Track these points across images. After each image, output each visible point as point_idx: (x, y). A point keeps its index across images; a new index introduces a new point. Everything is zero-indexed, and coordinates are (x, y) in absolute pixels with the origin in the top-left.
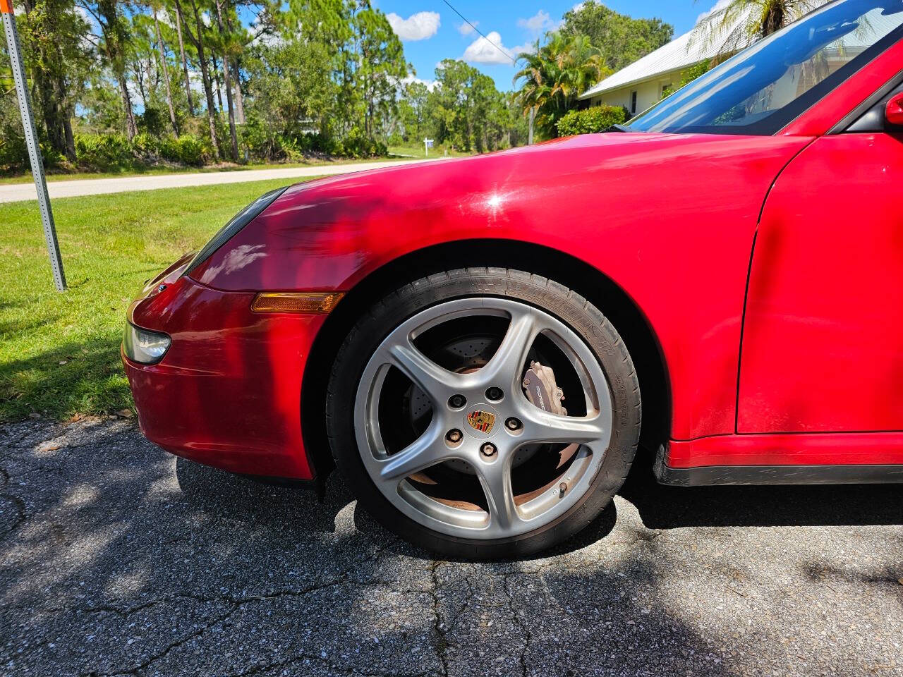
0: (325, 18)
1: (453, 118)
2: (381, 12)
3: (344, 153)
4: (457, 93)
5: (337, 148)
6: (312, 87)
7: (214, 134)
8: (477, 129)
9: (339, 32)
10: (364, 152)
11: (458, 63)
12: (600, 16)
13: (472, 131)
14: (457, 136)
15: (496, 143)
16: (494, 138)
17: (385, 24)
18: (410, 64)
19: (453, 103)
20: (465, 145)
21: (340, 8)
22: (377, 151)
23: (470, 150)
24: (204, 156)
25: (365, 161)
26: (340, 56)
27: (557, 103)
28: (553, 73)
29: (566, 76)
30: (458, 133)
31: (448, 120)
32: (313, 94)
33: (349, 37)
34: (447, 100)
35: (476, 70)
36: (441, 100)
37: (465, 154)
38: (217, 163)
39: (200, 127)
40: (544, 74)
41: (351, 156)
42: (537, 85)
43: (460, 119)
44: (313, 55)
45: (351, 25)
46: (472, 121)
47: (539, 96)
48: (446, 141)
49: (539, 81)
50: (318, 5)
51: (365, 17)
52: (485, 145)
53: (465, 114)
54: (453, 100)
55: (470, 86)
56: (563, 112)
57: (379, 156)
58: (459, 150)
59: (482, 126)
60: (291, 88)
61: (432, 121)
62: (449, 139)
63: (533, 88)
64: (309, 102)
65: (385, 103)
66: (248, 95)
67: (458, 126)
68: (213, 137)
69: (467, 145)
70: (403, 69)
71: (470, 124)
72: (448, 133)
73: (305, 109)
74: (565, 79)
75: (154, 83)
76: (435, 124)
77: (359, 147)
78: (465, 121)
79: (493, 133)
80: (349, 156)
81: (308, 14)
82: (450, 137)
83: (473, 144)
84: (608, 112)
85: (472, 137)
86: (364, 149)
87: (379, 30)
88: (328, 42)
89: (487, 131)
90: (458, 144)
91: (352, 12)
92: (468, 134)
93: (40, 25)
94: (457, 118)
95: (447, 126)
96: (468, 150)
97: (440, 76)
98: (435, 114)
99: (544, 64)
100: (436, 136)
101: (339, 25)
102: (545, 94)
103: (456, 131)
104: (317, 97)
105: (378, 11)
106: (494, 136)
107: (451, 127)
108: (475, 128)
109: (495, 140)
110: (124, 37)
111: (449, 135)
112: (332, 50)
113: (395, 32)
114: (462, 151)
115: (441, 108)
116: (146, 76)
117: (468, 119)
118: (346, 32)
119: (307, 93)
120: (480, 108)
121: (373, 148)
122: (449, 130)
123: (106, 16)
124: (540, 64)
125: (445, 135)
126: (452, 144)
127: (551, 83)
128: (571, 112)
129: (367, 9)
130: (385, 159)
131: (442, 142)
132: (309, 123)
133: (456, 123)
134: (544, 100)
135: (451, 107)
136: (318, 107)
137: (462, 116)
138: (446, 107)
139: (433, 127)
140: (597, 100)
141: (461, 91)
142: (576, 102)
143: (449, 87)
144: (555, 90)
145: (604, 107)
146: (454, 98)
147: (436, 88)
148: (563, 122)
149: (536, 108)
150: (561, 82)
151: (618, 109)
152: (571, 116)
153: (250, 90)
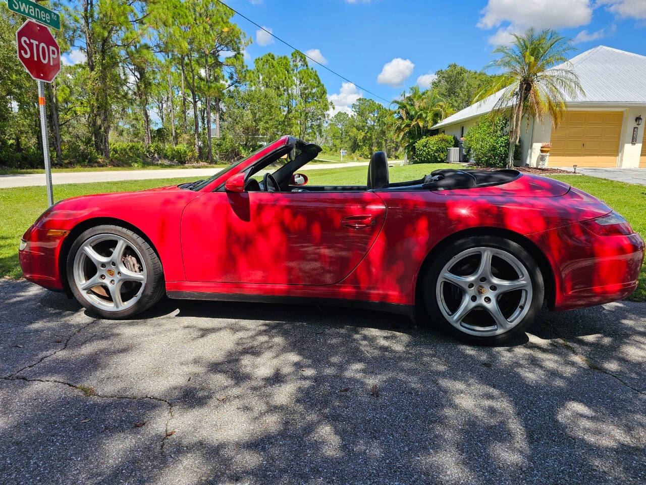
0: (277, 73)
1: (362, 136)
2: (314, 70)
4: (366, 120)
6: (264, 116)
7: (197, 144)
8: (380, 144)
9: (285, 82)
11: (368, 101)
12: (460, 73)
13: (376, 145)
14: (364, 148)
15: (394, 153)
16: (393, 150)
17: (316, 77)
18: (331, 102)
21: (288, 67)
24: (189, 158)
26: (285, 96)
27: (416, 131)
28: (413, 113)
29: (421, 115)
30: (366, 147)
31: (359, 138)
32: (264, 121)
33: (292, 85)
34: (359, 125)
35: (380, 105)
36: (355, 124)
38: (196, 162)
39: (189, 140)
40: (407, 113)
42: (403, 119)
44: (266, 96)
45: (294, 78)
46: (376, 139)
47: (403, 126)
48: (356, 152)
49: (404, 117)
50: (273, 65)
51: (303, 73)
53: (371, 134)
54: (364, 125)
55: (376, 115)
56: (420, 137)
59: (384, 142)
60: (251, 117)
61: (348, 138)
62: (359, 150)
63: (400, 121)
64: (261, 125)
65: (313, 126)
66: (223, 120)
67: (366, 141)
68: (196, 147)
70: (326, 105)
71: (375, 141)
72: (359, 146)
73: (259, 129)
74: (420, 117)
75: (169, 110)
76: (350, 139)
78: (371, 138)
79: (392, 146)
81: (266, 71)
84: (443, 140)
85: (376, 149)
87: (311, 81)
88: (278, 88)
89: (387, 145)
90: (366, 153)
91: (296, 69)
92: (373, 147)
93: (97, 80)
94: (366, 137)
95: (358, 141)
97: (355, 108)
98: (350, 133)
99: (408, 107)
100: (350, 148)
101: (286, 78)
102: (408, 125)
103: (364, 144)
104: (267, 123)
105: (312, 69)
107: (361, 142)
108: (378, 143)
110: (148, 84)
112: (279, 93)
113: (322, 82)
115: (355, 130)
116: (165, 106)
117: (373, 137)
118: (289, 81)
119: (260, 120)
120: (381, 130)
122: (359, 144)
123: (139, 72)
124: (405, 107)
125: (356, 147)
126: (361, 153)
127: (411, 118)
128: (425, 137)
129: (305, 68)
131: (354, 152)
132: (262, 138)
133: (365, 139)
134: (407, 129)
135: (362, 130)
136: (267, 129)
137: (369, 134)
138: (358, 129)
139: (349, 142)
140: (442, 130)
141: (370, 119)
142: (429, 131)
143: (361, 116)
144: (414, 123)
145: (441, 136)
146: (365, 124)
147: (352, 116)
148: (419, 144)
149: (402, 134)
150: (418, 118)
151: (449, 137)
152: (424, 140)
153: (225, 117)
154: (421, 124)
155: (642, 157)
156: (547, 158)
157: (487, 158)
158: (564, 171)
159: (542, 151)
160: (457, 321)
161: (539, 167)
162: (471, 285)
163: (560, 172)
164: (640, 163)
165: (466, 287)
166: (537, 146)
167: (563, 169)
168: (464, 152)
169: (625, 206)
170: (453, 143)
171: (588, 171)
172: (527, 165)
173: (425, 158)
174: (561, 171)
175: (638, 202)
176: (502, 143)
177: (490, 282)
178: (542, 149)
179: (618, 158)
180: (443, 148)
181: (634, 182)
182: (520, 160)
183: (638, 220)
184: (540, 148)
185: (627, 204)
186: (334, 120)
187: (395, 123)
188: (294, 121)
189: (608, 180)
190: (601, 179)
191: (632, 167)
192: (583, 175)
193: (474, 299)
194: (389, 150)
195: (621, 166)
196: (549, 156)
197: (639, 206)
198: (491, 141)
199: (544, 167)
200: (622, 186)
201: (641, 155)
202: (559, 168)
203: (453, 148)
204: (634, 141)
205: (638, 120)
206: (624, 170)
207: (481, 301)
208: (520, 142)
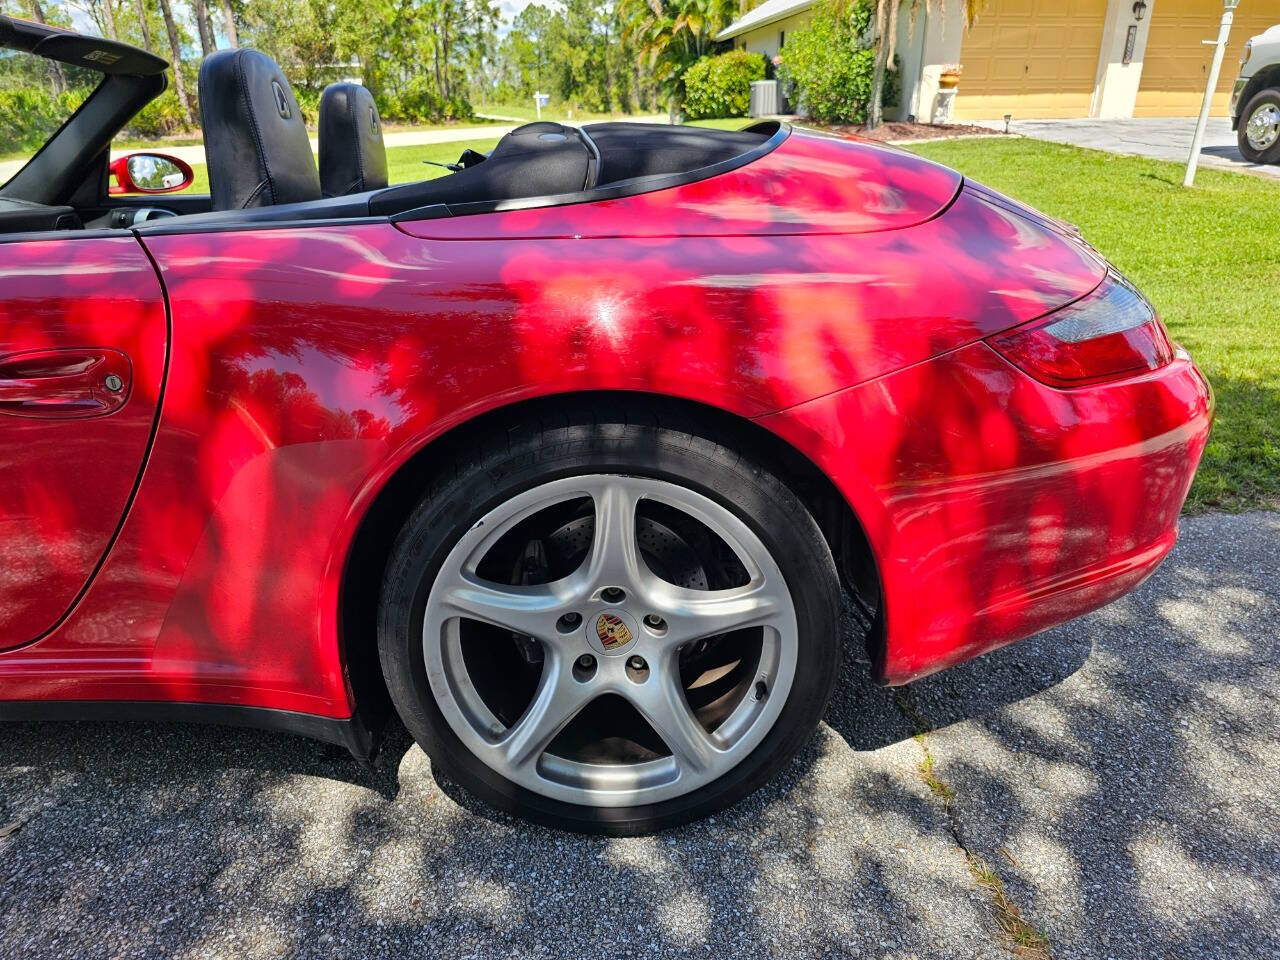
1: (581, 63)
3: (403, 115)
4: (589, 22)
5: (389, 107)
6: (342, 14)
7: (182, 87)
8: (622, 79)
10: (434, 113)
13: (613, 80)
14: (589, 88)
15: (654, 100)
16: (651, 92)
19: (583, 38)
20: (603, 102)
22: (455, 111)
23: (609, 110)
24: (167, 122)
25: (434, 127)
27: (686, 45)
29: (694, 4)
30: (592, 85)
31: (575, 65)
32: (344, 25)
34: (575, 34)
36: (565, 33)
37: (602, 115)
38: (187, 131)
41: (413, 119)
42: (655, 16)
43: (594, 63)
46: (614, 67)
47: (657, 32)
48: (573, 96)
49: (658, 11)
52: (635, 102)
53: (601, 55)
54: (584, 34)
56: (695, 59)
57: (458, 119)
58: (594, 109)
59: (630, 74)
60: (310, 14)
61: (553, 66)
62: (577, 93)
63: (650, 20)
64: (338, 37)
65: (467, 38)
66: (245, 25)
67: (592, 73)
68: (180, 92)
69: (606, 102)
71: (611, 71)
72: (576, 85)
73: (332, 48)
74: (693, 8)
76: (556, 69)
77: (426, 106)
78: (602, 66)
79: (649, 84)
80: (412, 120)
82: (580, 90)
83: (615, 100)
84: (741, 63)
85: (614, 90)
86: (436, 110)
89: (640, 81)
90: (593, 101)
92: (609, 86)
94: (590, 62)
95: (574, 73)
96: (607, 110)
98: (555, 54)
100: (559, 88)
102: (667, 31)
103: (588, 81)
104: (350, 29)
106: (652, 88)
107: (580, 75)
108: (618, 76)
109: (652, 95)
111: (578, 86)
114: (598, 112)
115: (565, 46)
117: (608, 63)
119: (335, 23)
120: (624, 46)
121: (447, 108)
122: (578, 79)
125: (572, 86)
126: (581, 100)
127: (673, 14)
128: (704, 58)
130: (469, 125)
131: (567, 98)
132: (345, 68)
133: (588, 66)
134: (665, 41)
135: (580, 45)
136: (353, 46)
137: (597, 58)
138: (573, 44)
139: (555, 75)
140: (741, 41)
141: (596, 19)
142: (713, 43)
143: (578, 13)
144: (679, 25)
145: (737, 54)
146: (585, 31)
147: (558, 14)
148: (693, 75)
149: (655, 52)
150: (688, 12)
151: (754, 57)
152: (704, 63)
153: (249, 19)
154: (695, 28)
155: (1140, 93)
156: (952, 101)
157: (829, 105)
158: (984, 130)
159: (943, 84)
160: (521, 761)
161: (936, 122)
162: (569, 621)
163: (977, 132)
164: (1136, 106)
165: (548, 632)
166: (932, 73)
167: (984, 124)
168: (784, 92)
169: (1107, 207)
170: (762, 72)
171: (1034, 126)
172: (911, 118)
173: (706, 107)
174: (980, 130)
175: (1134, 195)
176: (860, 66)
177: (640, 602)
178: (944, 79)
179: (1094, 97)
180: (741, 84)
181: (1123, 150)
182: (896, 105)
183: (1131, 240)
184: (938, 78)
185: (1109, 201)
186: (520, 24)
187: (638, 26)
188: (418, 24)
189: (1071, 147)
190: (1060, 145)
191: (1121, 117)
192: (1024, 136)
193: (585, 667)
194: (644, 93)
195: (1098, 114)
196: (958, 95)
197: (1136, 205)
198: (836, 63)
199: (947, 122)
200: (1100, 160)
201: (1141, 89)
202: (976, 124)
203: (762, 83)
204: (1126, 57)
205: (1137, 9)
206: (1104, 122)
207: (611, 676)
208: (896, 61)
